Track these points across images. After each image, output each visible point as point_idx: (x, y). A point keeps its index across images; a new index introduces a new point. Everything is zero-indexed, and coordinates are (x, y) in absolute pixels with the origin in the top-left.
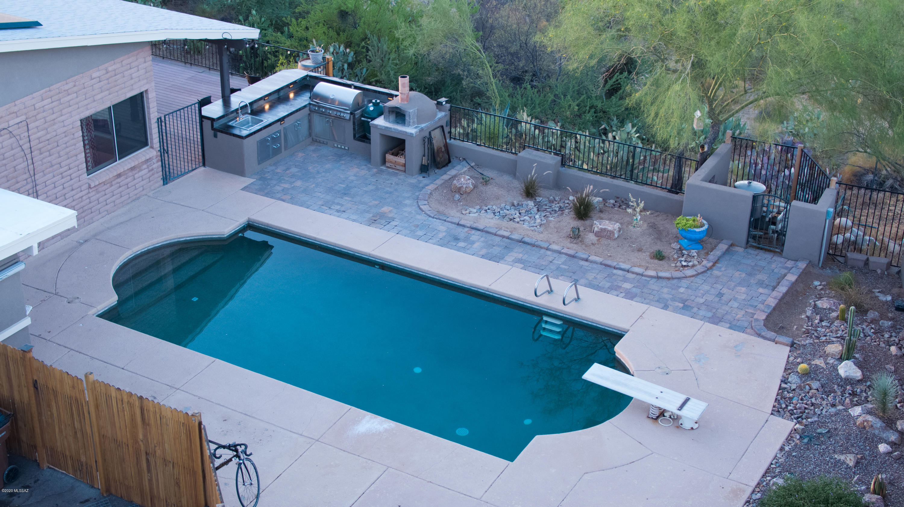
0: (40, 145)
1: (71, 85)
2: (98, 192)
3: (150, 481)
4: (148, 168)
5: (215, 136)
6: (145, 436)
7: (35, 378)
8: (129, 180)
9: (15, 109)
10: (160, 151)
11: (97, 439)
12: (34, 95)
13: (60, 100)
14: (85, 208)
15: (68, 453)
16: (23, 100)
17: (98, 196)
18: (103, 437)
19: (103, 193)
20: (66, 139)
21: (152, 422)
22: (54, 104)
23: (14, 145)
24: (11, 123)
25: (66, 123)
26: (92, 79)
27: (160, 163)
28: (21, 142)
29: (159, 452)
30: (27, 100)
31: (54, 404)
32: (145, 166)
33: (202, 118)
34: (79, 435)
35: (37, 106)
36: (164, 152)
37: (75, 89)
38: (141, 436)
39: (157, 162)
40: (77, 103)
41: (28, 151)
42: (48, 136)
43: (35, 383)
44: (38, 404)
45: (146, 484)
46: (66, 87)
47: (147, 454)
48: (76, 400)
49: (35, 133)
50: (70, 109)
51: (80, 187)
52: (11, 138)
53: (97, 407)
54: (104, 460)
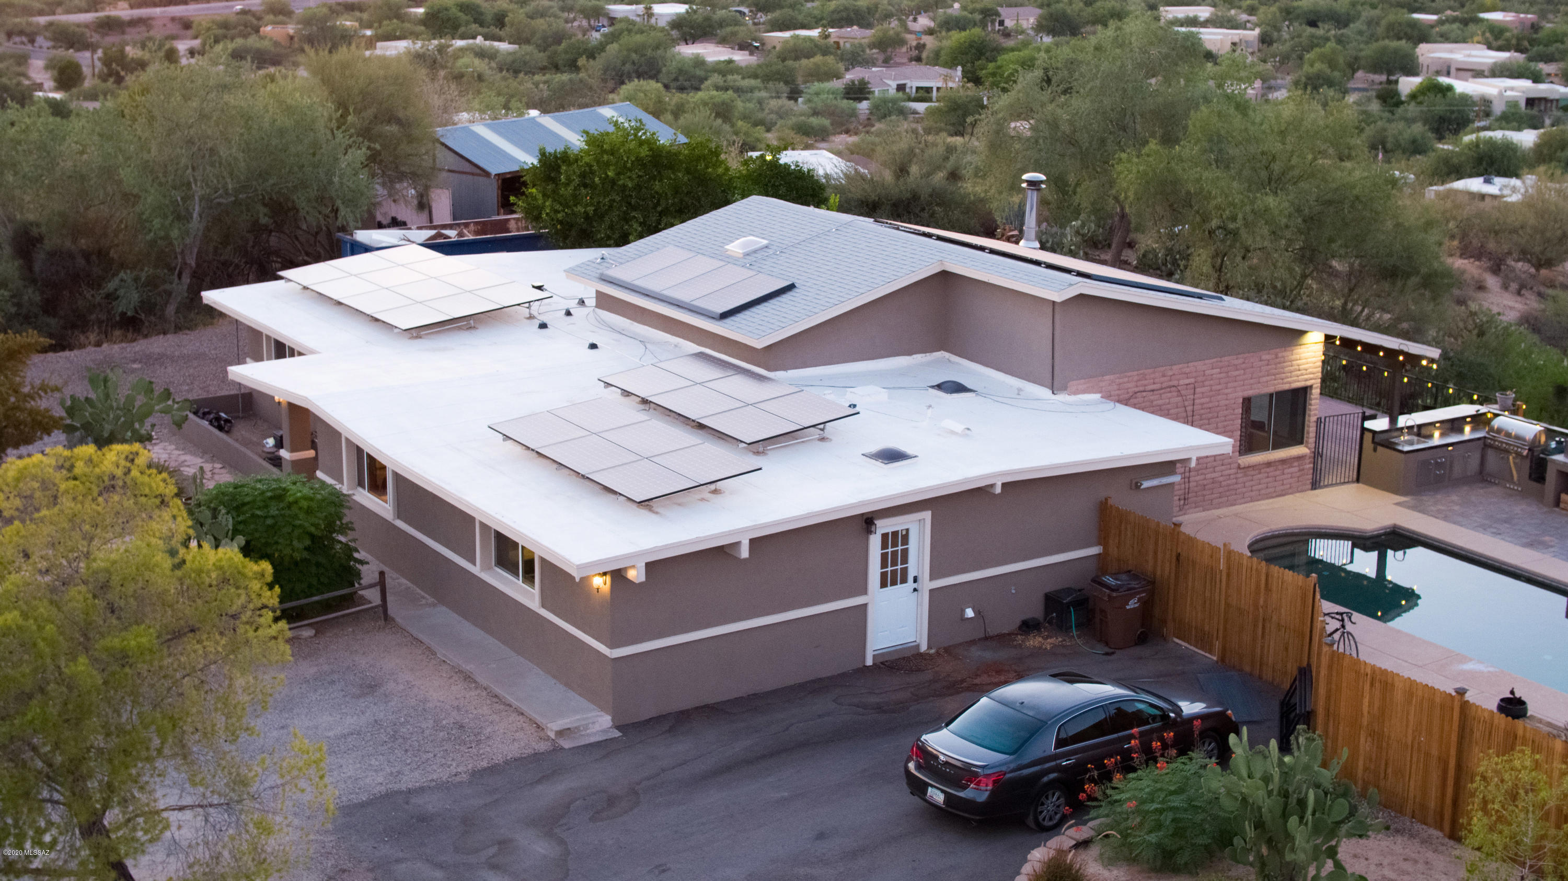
0: (1202, 411)
1: (1240, 361)
2: (1246, 475)
3: (1262, 647)
4: (1299, 466)
5: (1375, 450)
6: (1265, 601)
7: (1179, 550)
8: (1278, 472)
9: (1187, 370)
10: (1314, 453)
11: (1223, 606)
12: (1207, 361)
13: (1227, 372)
14: (1232, 487)
15: (1194, 624)
16: (1196, 364)
17: (1245, 479)
18: (1228, 605)
19: (1250, 478)
20: (1226, 412)
21: (1274, 588)
22: (1222, 375)
23: (1179, 404)
24: (1182, 382)
25: (1230, 396)
26: (1261, 360)
27: (1312, 465)
28: (1186, 403)
29: (1275, 618)
30: (1200, 365)
31: (1191, 575)
32: (1296, 464)
33: (1364, 430)
34: (1208, 602)
35: (1207, 372)
36: (1317, 455)
37: (1243, 366)
38: (1261, 602)
39: (1310, 463)
40: (1244, 380)
41: (1190, 414)
42: (1210, 405)
43: (1178, 556)
44: (1177, 577)
45: (1258, 651)
46: (1236, 362)
47: (1264, 620)
48: (1212, 568)
49: (1200, 398)
50: (1236, 384)
51: (1230, 464)
52: (1178, 396)
53: (1228, 575)
54: (1225, 629)
